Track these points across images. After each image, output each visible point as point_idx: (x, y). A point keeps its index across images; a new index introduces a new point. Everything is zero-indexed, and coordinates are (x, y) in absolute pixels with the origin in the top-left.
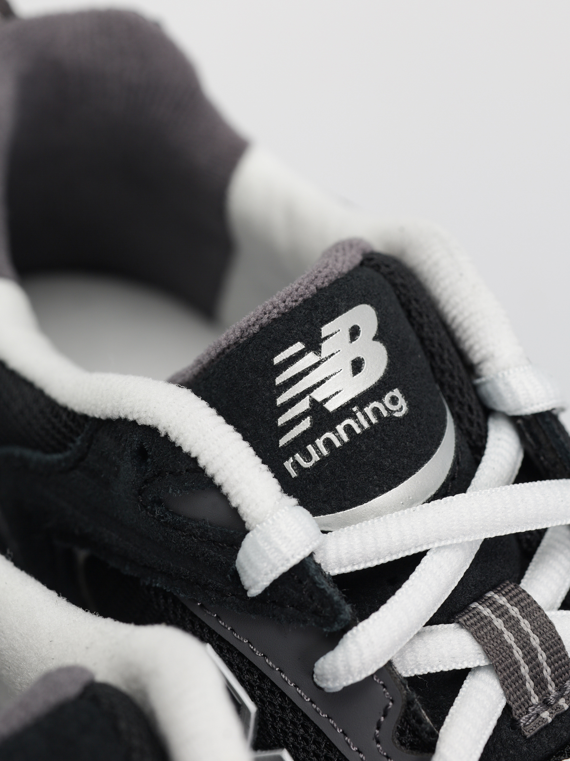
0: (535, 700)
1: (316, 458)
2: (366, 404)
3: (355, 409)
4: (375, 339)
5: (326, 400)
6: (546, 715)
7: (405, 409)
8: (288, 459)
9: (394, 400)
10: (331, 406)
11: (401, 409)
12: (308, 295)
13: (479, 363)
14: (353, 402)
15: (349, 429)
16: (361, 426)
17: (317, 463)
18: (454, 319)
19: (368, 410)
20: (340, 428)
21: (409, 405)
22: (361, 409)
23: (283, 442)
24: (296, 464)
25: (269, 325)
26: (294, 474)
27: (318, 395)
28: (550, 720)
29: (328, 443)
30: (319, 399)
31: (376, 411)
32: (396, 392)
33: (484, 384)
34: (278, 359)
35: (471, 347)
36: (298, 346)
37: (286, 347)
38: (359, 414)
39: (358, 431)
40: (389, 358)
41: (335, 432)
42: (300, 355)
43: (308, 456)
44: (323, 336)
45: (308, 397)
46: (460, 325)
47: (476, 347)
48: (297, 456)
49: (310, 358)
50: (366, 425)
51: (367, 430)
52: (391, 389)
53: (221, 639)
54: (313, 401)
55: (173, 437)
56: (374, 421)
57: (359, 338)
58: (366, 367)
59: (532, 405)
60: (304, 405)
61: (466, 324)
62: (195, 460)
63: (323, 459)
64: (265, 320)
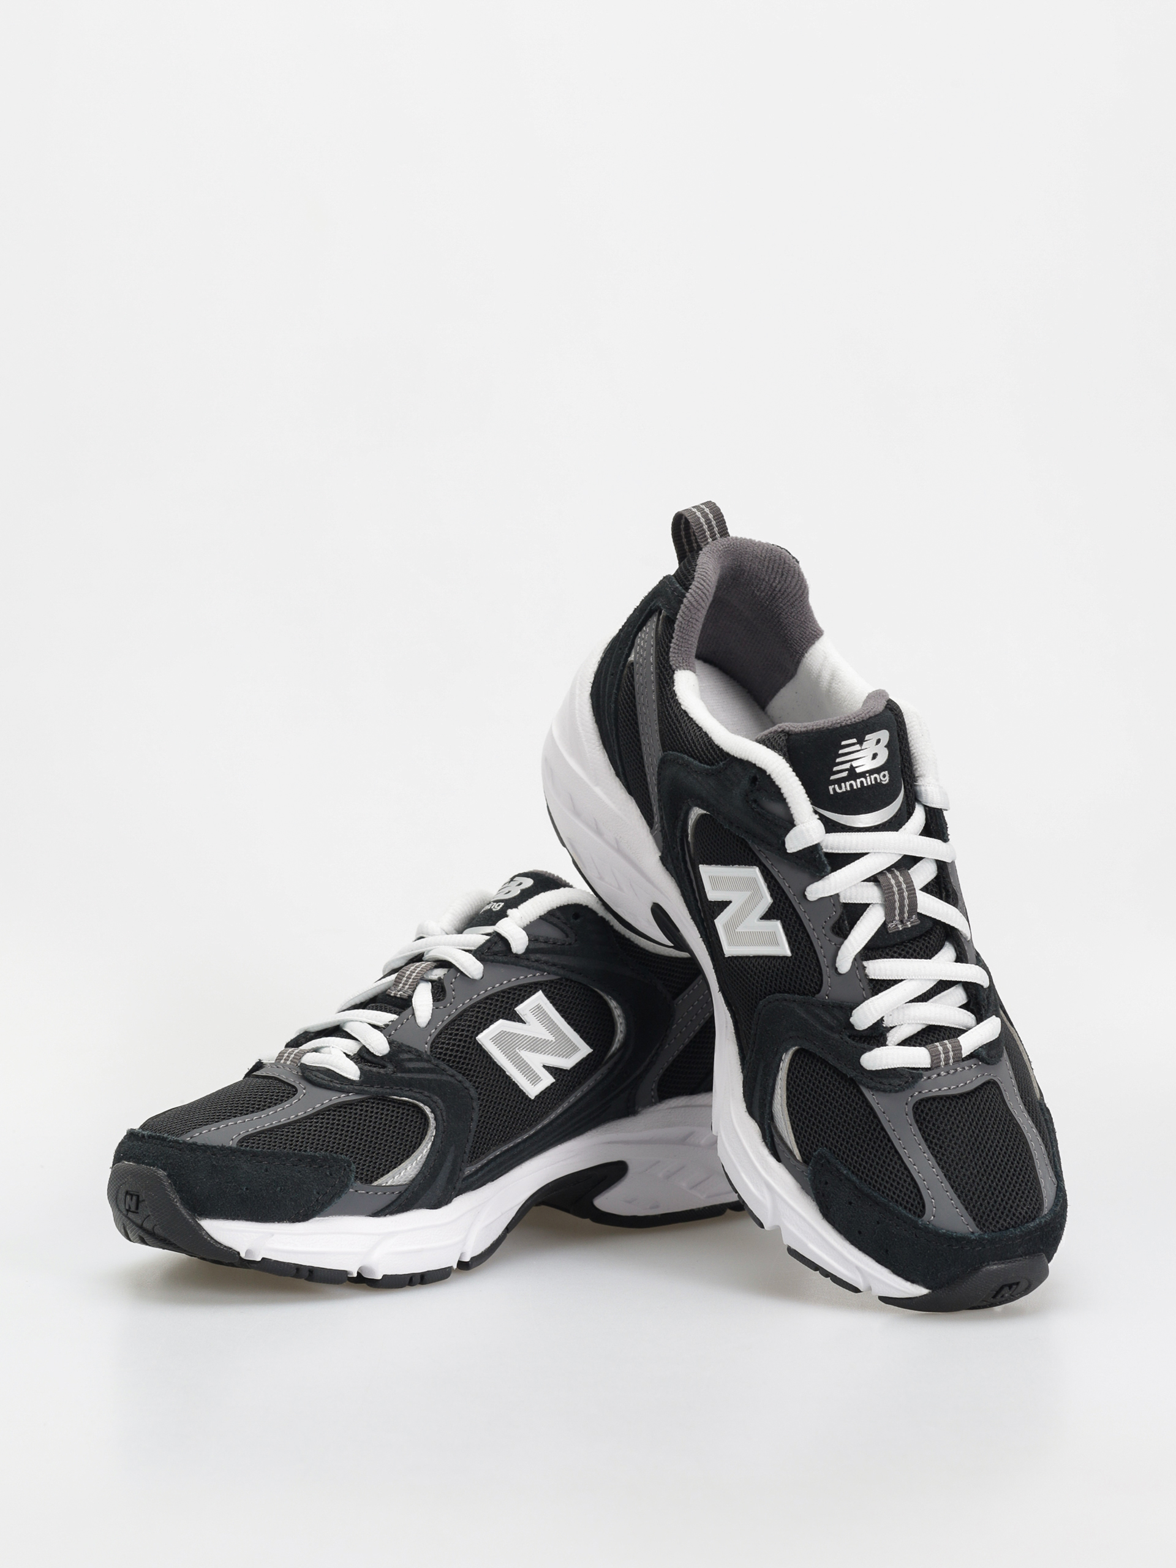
0: (897, 918)
1: (844, 790)
2: (873, 774)
3: (867, 775)
4: (885, 747)
5: (857, 767)
6: (900, 926)
7: (887, 781)
8: (831, 785)
9: (884, 776)
10: (858, 770)
11: (886, 780)
12: (865, 719)
13: (917, 777)
14: (867, 772)
15: (862, 783)
16: (867, 783)
17: (843, 792)
18: (913, 754)
19: (872, 777)
20: (858, 781)
21: (889, 780)
22: (870, 776)
23: (832, 778)
24: (834, 789)
25: (845, 726)
26: (832, 793)
27: (855, 764)
28: (901, 929)
29: (851, 785)
30: (854, 765)
31: (875, 778)
32: (886, 773)
33: (916, 785)
34: (843, 743)
35: (916, 769)
36: (854, 741)
37: (849, 739)
38: (868, 778)
39: (865, 785)
40: (888, 756)
41: (856, 782)
42: (853, 744)
43: (840, 788)
44: (866, 739)
45: (850, 763)
46: (915, 757)
47: (919, 769)
48: (836, 786)
49: (857, 747)
50: (869, 783)
51: (869, 786)
52: (884, 771)
53: (765, 866)
54: (851, 766)
55: (772, 777)
56: (873, 782)
57: (879, 745)
58: (878, 757)
59: (933, 804)
60: (847, 766)
61: (917, 758)
62: (780, 789)
63: (847, 791)
64: (844, 724)
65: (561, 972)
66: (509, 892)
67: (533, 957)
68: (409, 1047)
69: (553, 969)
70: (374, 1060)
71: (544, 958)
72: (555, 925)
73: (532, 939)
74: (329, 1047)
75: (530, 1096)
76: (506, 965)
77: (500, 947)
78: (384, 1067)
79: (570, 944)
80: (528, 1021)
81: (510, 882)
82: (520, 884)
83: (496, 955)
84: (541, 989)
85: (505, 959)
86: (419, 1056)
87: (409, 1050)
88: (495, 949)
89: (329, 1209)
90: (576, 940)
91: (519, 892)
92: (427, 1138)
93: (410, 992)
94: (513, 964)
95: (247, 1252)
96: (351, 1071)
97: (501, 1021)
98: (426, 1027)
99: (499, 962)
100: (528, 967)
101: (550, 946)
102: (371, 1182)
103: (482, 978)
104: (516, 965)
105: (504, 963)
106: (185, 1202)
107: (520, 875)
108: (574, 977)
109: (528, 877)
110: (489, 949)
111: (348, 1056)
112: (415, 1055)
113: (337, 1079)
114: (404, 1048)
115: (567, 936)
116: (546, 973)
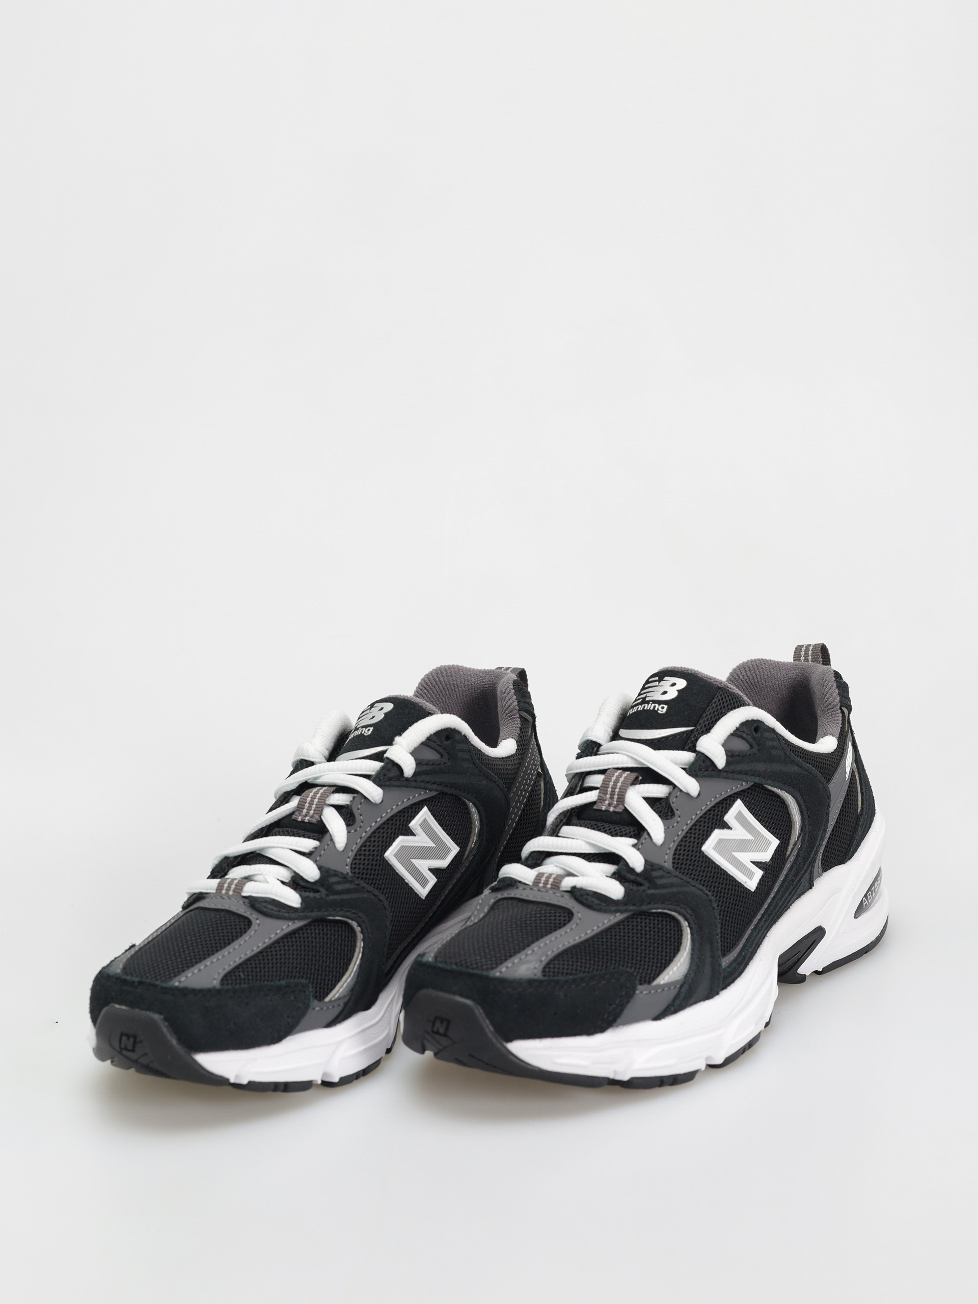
9: (663, 708)
65: (440, 788)
66: (373, 717)
67: (419, 779)
68: (335, 871)
69: (435, 787)
70: (309, 886)
71: (427, 778)
72: (434, 749)
73: (419, 763)
74: (261, 874)
75: (422, 897)
76: (399, 788)
77: (394, 773)
78: (318, 891)
79: (444, 763)
80: (418, 833)
81: (370, 709)
82: (382, 709)
83: (391, 780)
84: (426, 805)
85: (397, 783)
86: (344, 878)
87: (336, 874)
88: (391, 775)
89: (298, 1028)
90: (449, 759)
91: (383, 716)
92: (357, 950)
93: (317, 816)
94: (404, 786)
95: (237, 1076)
96: (293, 899)
97: (401, 838)
98: (344, 850)
99: (394, 786)
100: (416, 788)
101: (431, 767)
102: (324, 998)
103: (382, 801)
104: (407, 787)
105: (398, 786)
106: (180, 1040)
107: (377, 702)
108: (449, 791)
109: (387, 702)
110: (384, 775)
111: (283, 883)
112: (341, 878)
113: (284, 908)
114: (331, 872)
115: (442, 756)
116: (427, 791)
